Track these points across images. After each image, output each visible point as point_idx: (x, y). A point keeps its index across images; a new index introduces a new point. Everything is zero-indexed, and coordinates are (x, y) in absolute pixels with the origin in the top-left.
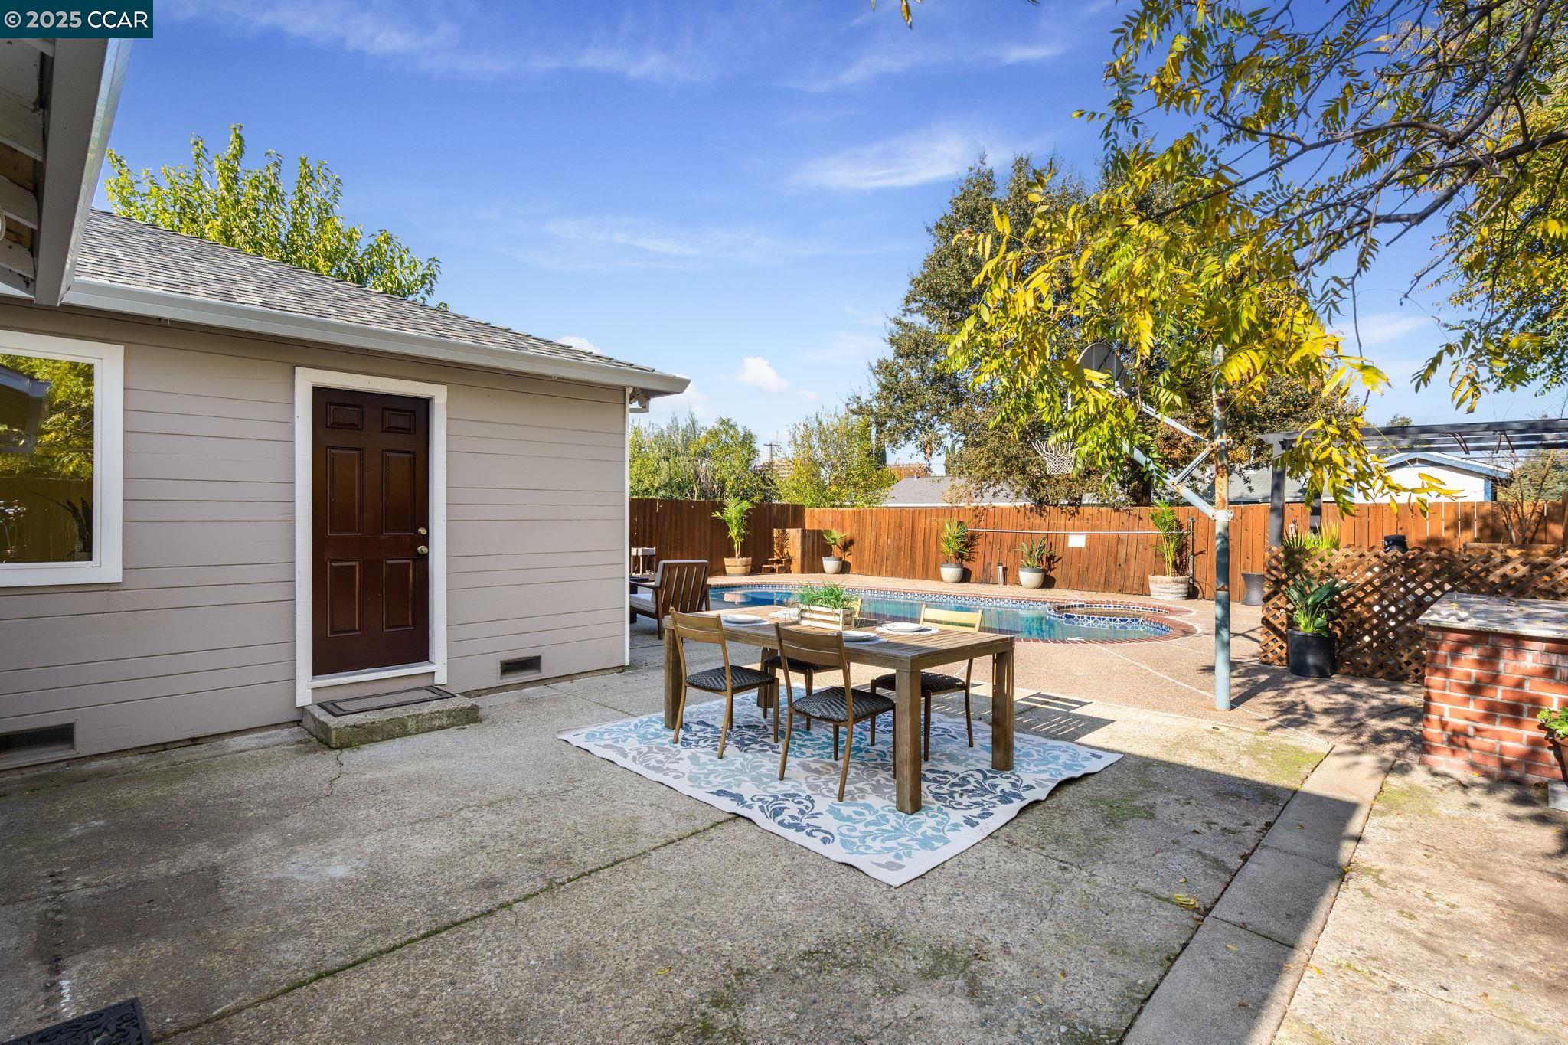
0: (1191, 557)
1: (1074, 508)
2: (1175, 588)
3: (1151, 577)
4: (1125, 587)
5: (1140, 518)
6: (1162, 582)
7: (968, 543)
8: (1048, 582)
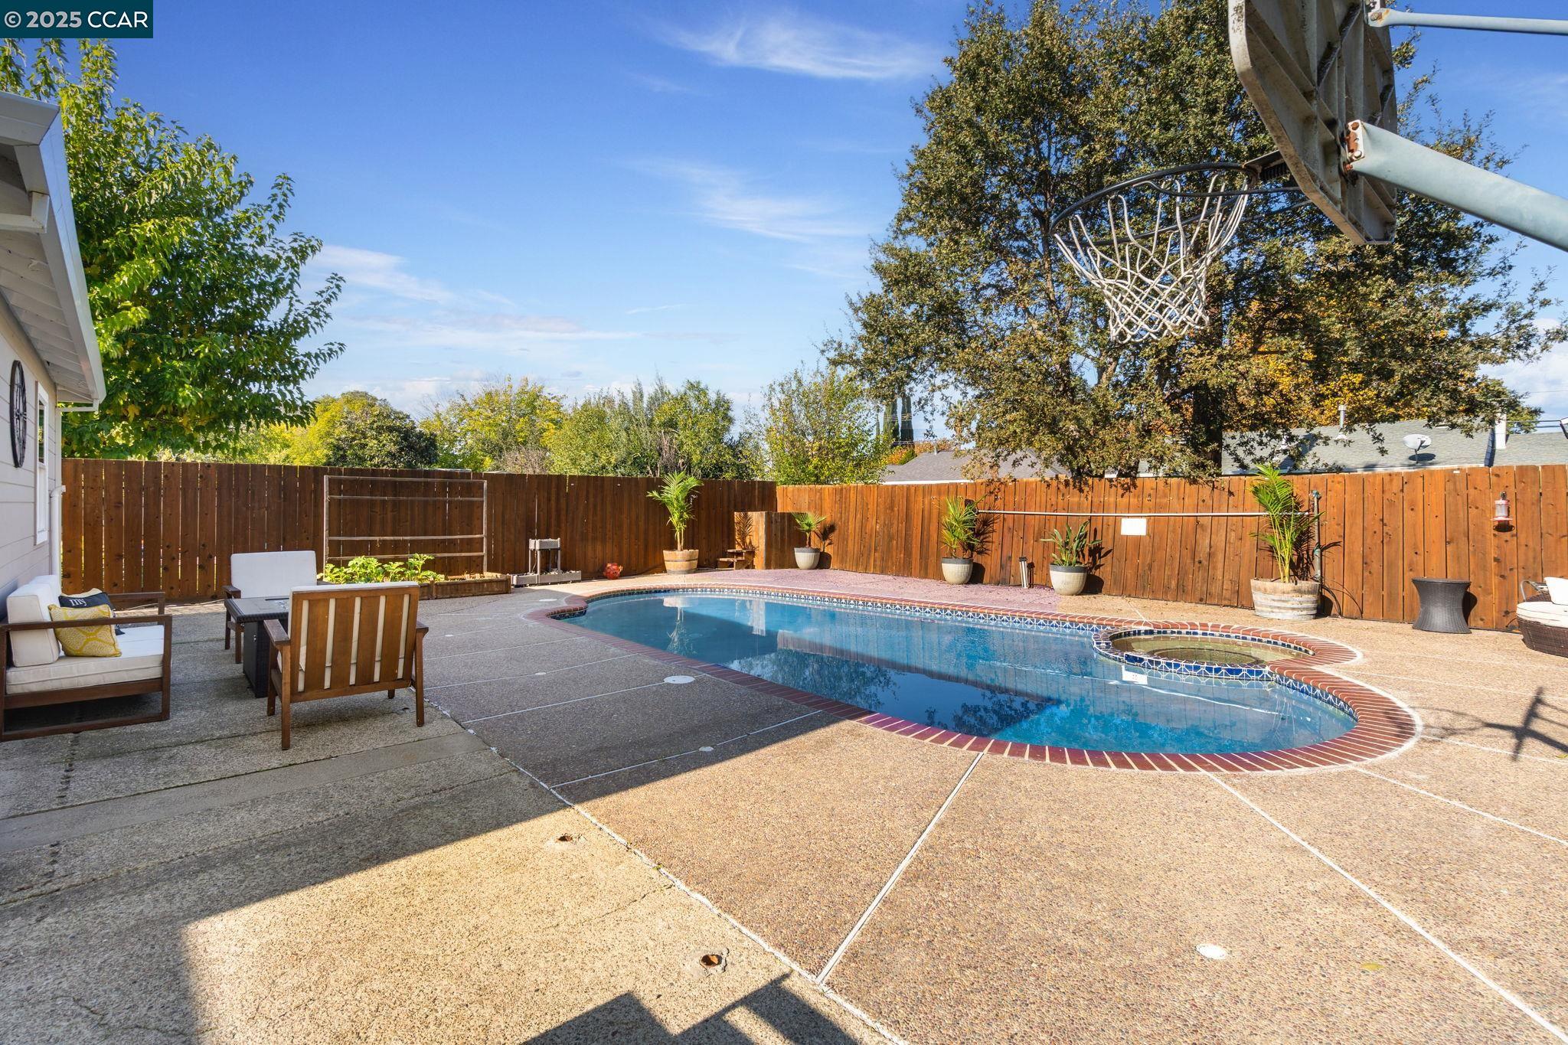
0: (1317, 552)
1: (1128, 480)
2: (1296, 600)
3: (1253, 582)
4: (1209, 594)
5: (1231, 493)
6: (1274, 591)
7: (980, 529)
8: (1092, 586)
